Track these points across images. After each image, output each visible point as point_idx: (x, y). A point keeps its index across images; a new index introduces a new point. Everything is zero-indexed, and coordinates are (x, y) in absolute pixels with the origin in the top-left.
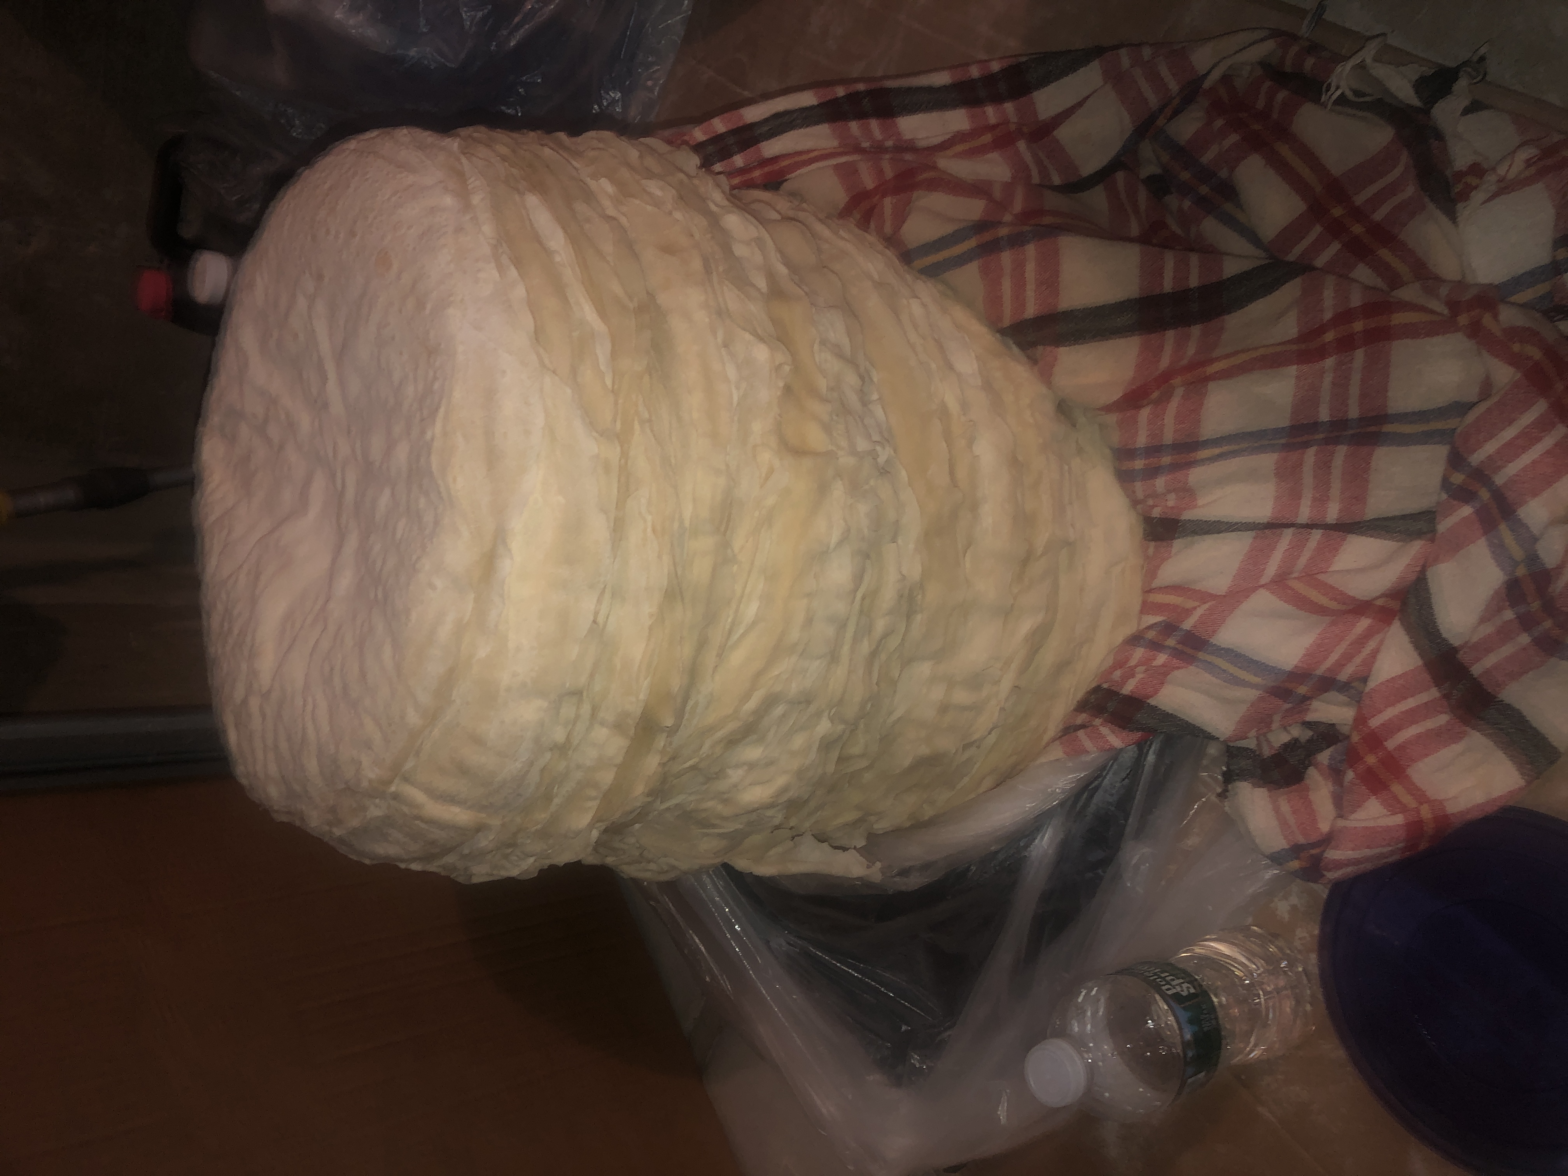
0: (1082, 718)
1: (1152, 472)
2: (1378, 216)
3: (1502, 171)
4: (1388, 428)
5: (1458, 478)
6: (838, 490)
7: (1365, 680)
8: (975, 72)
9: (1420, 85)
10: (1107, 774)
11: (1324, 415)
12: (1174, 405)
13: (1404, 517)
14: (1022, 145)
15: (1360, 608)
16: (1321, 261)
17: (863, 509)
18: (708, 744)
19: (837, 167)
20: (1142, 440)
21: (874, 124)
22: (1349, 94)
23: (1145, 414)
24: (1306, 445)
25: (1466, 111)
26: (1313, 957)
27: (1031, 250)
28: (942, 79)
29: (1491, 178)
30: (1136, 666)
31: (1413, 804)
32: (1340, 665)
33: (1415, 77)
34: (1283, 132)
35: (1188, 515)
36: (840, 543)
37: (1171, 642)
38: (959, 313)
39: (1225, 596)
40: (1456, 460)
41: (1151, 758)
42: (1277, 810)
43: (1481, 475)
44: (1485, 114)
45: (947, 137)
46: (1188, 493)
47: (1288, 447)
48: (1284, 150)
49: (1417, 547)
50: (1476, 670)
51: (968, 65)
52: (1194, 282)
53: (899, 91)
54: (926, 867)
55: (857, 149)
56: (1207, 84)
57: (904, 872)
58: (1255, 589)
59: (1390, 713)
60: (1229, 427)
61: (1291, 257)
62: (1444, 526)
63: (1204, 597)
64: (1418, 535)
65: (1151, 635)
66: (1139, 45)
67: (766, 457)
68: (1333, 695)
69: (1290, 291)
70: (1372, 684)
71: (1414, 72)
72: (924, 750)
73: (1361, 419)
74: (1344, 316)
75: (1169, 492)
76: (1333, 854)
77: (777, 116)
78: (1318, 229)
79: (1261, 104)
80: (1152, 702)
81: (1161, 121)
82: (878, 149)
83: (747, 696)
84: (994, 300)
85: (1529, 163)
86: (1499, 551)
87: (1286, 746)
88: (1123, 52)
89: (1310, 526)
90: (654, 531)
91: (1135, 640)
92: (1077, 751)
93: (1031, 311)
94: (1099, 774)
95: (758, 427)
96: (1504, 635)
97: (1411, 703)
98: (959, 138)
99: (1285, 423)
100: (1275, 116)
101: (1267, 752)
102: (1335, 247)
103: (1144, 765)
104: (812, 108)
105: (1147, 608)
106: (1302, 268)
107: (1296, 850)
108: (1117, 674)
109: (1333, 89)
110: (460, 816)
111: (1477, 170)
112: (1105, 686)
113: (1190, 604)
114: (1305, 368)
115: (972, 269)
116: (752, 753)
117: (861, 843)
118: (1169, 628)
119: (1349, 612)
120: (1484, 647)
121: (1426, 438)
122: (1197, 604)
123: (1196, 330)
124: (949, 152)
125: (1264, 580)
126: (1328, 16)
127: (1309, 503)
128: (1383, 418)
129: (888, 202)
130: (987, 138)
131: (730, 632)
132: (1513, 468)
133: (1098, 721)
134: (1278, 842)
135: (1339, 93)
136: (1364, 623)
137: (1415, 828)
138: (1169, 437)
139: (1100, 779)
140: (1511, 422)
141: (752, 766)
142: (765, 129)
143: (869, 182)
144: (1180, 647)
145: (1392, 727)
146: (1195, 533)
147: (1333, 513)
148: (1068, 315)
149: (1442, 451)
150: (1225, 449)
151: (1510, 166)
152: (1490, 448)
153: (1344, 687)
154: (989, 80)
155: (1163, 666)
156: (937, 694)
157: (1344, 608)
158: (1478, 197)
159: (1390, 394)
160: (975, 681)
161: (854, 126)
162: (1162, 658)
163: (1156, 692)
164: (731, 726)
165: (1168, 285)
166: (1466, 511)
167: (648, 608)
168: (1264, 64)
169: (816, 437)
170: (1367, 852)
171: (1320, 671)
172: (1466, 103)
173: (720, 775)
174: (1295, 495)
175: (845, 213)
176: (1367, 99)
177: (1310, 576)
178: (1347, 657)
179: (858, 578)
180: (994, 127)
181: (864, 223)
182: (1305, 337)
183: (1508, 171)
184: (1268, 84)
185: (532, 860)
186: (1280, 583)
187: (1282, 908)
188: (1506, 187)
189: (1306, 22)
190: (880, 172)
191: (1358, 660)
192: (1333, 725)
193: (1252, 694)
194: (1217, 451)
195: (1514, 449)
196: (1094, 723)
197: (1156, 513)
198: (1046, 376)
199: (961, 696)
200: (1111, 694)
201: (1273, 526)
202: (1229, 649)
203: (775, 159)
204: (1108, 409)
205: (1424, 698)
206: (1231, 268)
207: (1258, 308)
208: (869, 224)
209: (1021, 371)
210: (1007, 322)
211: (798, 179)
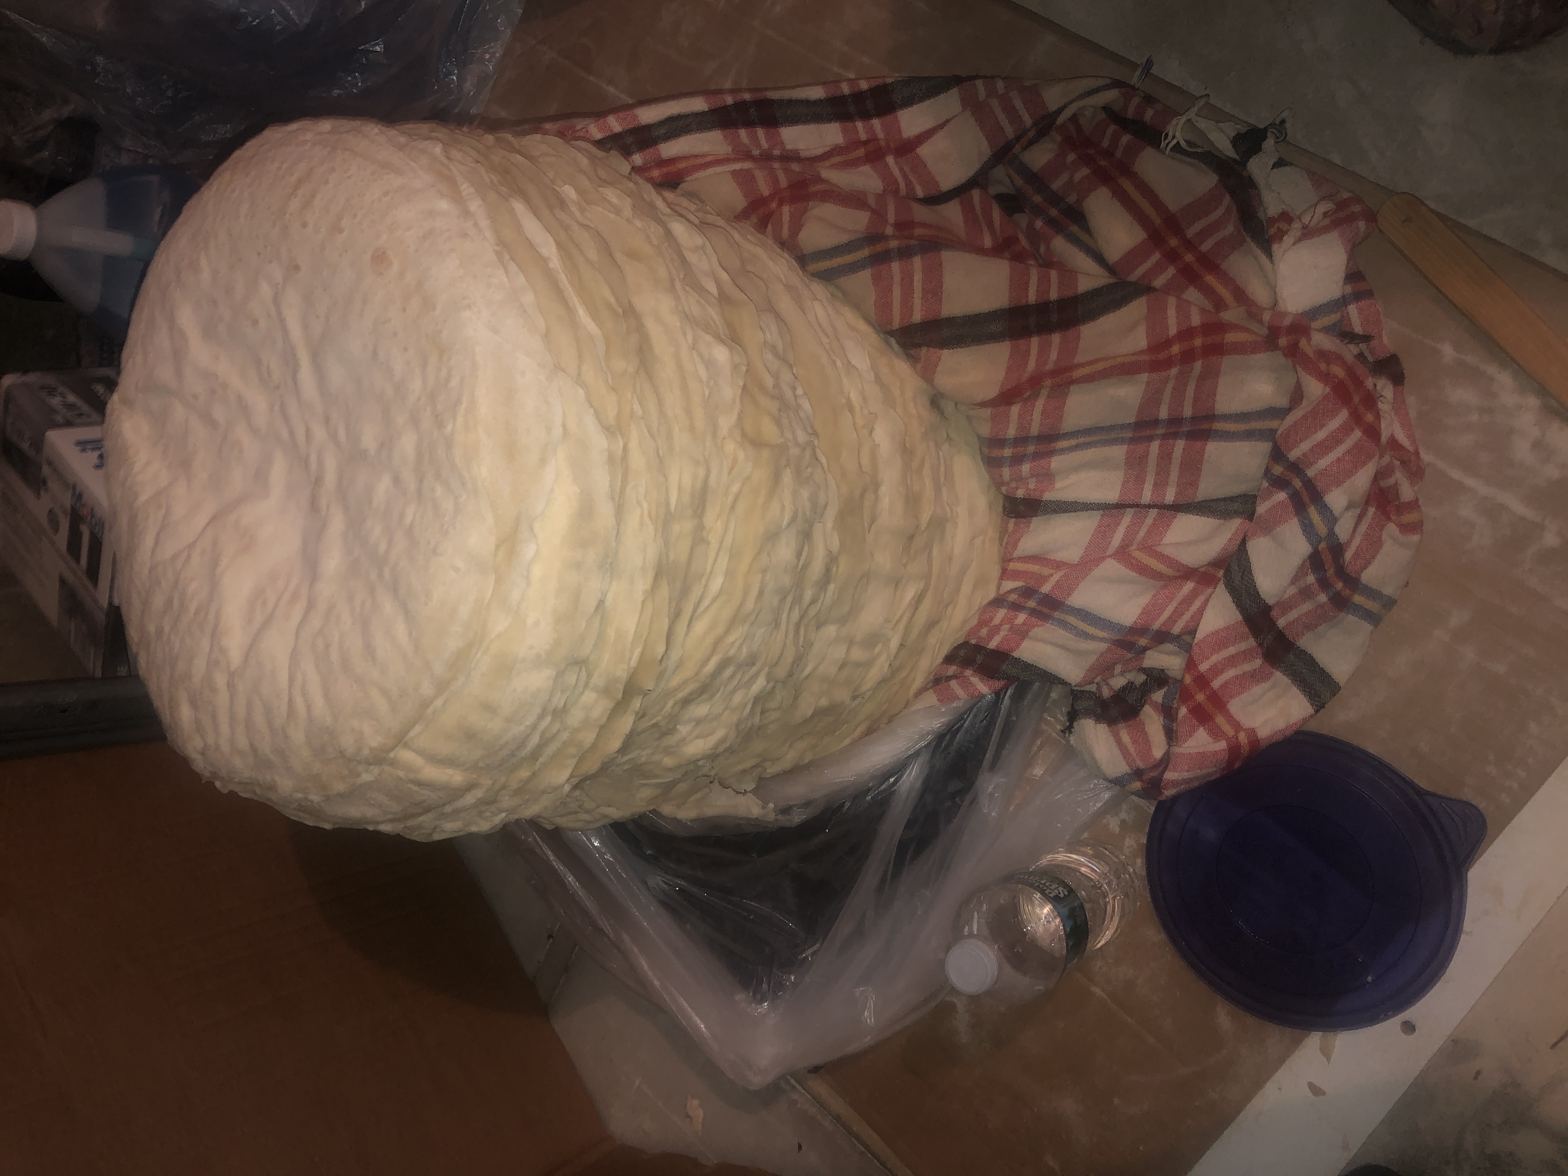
0: (952, 670)
1: (1017, 460)
2: (1205, 247)
3: (1306, 219)
4: (1218, 426)
5: (1278, 470)
6: (787, 477)
7: (1193, 632)
8: (846, 89)
9: (1237, 141)
10: (967, 717)
11: (1163, 413)
12: (1040, 404)
13: (1224, 499)
14: (890, 160)
15: (1188, 573)
16: (1159, 282)
17: (805, 493)
18: (670, 703)
19: (734, 173)
20: (1012, 432)
21: (760, 132)
22: (1183, 144)
23: (1015, 410)
24: (1150, 439)
25: (1275, 166)
26: (1140, 862)
27: (917, 262)
28: (816, 93)
29: (1296, 225)
30: (1001, 625)
31: (1231, 732)
32: (1172, 620)
33: (1233, 134)
34: (1126, 170)
35: (1048, 496)
36: (789, 525)
37: (1031, 604)
38: (850, 315)
39: (1078, 565)
40: (1277, 455)
41: (1007, 701)
42: (1119, 742)
43: (1296, 468)
44: (1286, 169)
45: (828, 149)
46: (1048, 477)
47: (1132, 441)
48: (1127, 185)
49: (1236, 523)
50: (1281, 623)
51: (838, 82)
52: (1054, 295)
53: (781, 102)
54: (807, 804)
55: (748, 156)
56: (1060, 120)
57: (786, 810)
58: (1104, 558)
59: (1215, 659)
60: (1087, 422)
61: (1133, 277)
62: (1262, 508)
63: (1059, 565)
64: (1237, 513)
65: (1013, 597)
66: (993, 77)
67: (730, 447)
68: (1169, 647)
69: (1137, 308)
70: (1200, 635)
71: (1231, 130)
72: (824, 702)
73: (1193, 418)
74: (1186, 333)
75: (1032, 476)
76: (1169, 775)
77: (671, 119)
78: (1156, 256)
79: (1105, 143)
80: (1016, 654)
81: (1017, 149)
82: (766, 158)
83: (707, 660)
84: (883, 305)
85: (1325, 215)
86: (1308, 528)
87: (1124, 688)
88: (979, 83)
89: (1150, 506)
90: (650, 517)
91: (998, 602)
92: (946, 698)
93: (917, 317)
94: (961, 718)
95: (726, 422)
96: (1305, 594)
97: (1232, 650)
98: (836, 151)
99: (1132, 420)
100: (1119, 154)
101: (1106, 693)
102: (1171, 271)
103: (1001, 708)
104: (703, 114)
105: (1005, 574)
106: (1143, 289)
107: (1138, 773)
108: (984, 632)
109: (1170, 138)
110: (456, 777)
111: (1286, 217)
112: (973, 642)
113: (1046, 571)
114: (1155, 376)
115: (866, 275)
116: (701, 710)
117: (751, 786)
118: (1028, 592)
119: (1179, 577)
120: (1286, 606)
121: (1249, 435)
122: (1052, 571)
123: (1056, 338)
124: (827, 163)
125: (1110, 551)
126: (1154, 70)
127: (1151, 487)
128: (1212, 417)
129: (786, 210)
130: (861, 152)
131: (699, 602)
132: (1323, 463)
133: (968, 672)
134: (1120, 768)
135: (1174, 142)
136: (1189, 586)
137: (1234, 749)
138: (1035, 430)
139: (962, 722)
140: (1322, 426)
141: (699, 722)
142: (662, 131)
143: (765, 190)
144: (1039, 608)
145: (1216, 670)
146: (1055, 511)
147: (1170, 497)
148: (951, 321)
149: (1264, 447)
150: (1082, 440)
151: (1312, 217)
152: (1305, 446)
153: (1176, 639)
154: (858, 97)
155: (1024, 624)
156: (839, 652)
157: (1177, 574)
158: (1288, 240)
159: (1218, 398)
160: (872, 640)
161: (743, 133)
162: (1021, 618)
163: (1018, 645)
164: (691, 687)
165: (1032, 297)
166: (1282, 496)
167: (642, 585)
168: (1106, 108)
169: (769, 430)
170: (1198, 772)
171: (1156, 625)
172: (1274, 160)
173: (671, 731)
174: (1140, 480)
175: (743, 216)
176: (1199, 150)
177: (1149, 549)
178: (1177, 614)
179: (799, 554)
180: (865, 143)
181: (762, 226)
182: (1154, 348)
183: (1310, 221)
184: (1112, 128)
185: (504, 815)
186: (1123, 554)
187: (1113, 823)
188: (1308, 233)
189: (1138, 73)
190: (776, 181)
191: (1187, 616)
192: (1163, 670)
193: (1103, 646)
194: (1073, 442)
195: (1324, 448)
196: (965, 674)
197: (1020, 493)
198: (927, 374)
199: (857, 654)
200: (979, 648)
201: (1120, 506)
202: (1080, 609)
203: (672, 161)
204: (983, 404)
205: (1243, 646)
206: (1084, 285)
207: (1109, 322)
208: (766, 227)
209: (903, 367)
210: (896, 324)
211: (699, 180)
